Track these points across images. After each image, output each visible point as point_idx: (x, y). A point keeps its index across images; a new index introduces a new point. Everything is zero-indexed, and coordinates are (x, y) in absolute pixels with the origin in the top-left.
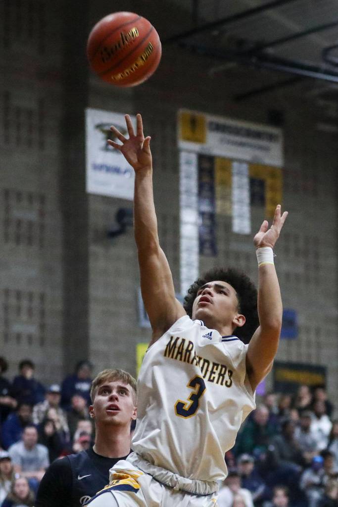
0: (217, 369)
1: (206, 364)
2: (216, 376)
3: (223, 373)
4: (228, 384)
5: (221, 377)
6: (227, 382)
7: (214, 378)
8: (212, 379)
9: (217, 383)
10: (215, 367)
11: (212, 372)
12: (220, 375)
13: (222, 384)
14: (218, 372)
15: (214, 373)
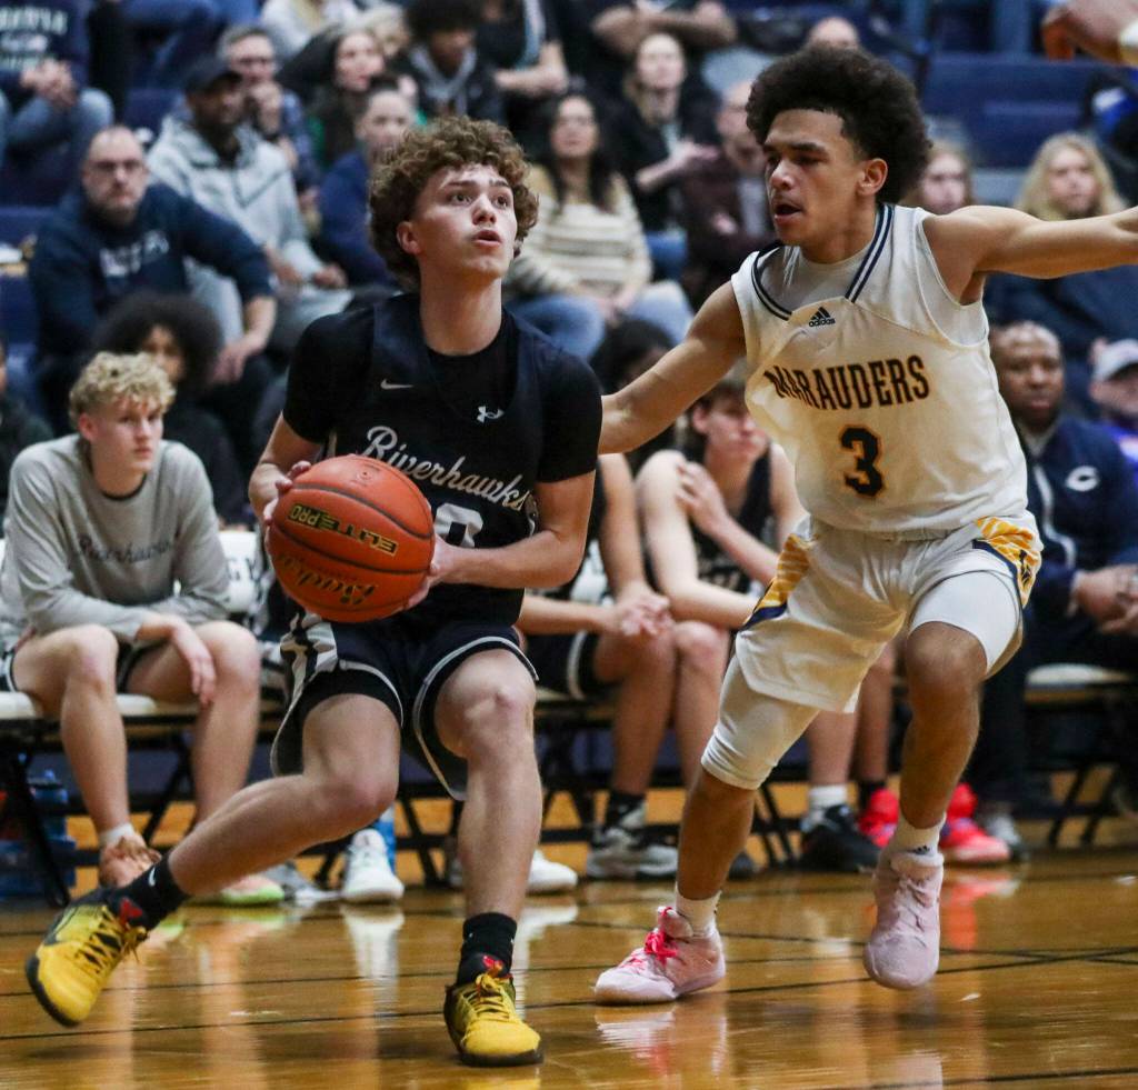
0: (883, 373)
1: (858, 374)
2: (889, 387)
3: (898, 375)
4: (921, 390)
5: (901, 386)
6: (916, 390)
7: (888, 393)
8: (885, 398)
9: (900, 401)
10: (878, 370)
11: (879, 384)
12: (895, 382)
13: (909, 399)
14: (888, 379)
15: (883, 383)
